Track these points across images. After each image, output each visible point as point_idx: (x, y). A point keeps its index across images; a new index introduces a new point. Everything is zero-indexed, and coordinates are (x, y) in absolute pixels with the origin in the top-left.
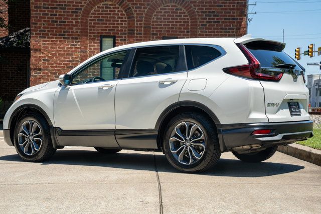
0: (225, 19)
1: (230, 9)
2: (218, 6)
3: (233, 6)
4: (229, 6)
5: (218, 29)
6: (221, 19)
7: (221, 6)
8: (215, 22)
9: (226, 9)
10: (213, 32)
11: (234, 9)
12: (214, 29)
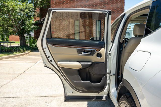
0: (117, 14)
1: (119, 11)
2: (115, 9)
3: (120, 9)
4: (118, 9)
5: (115, 17)
6: (116, 14)
7: (116, 9)
8: (114, 15)
9: (118, 11)
10: (113, 18)
11: (120, 11)
12: (113, 17)
